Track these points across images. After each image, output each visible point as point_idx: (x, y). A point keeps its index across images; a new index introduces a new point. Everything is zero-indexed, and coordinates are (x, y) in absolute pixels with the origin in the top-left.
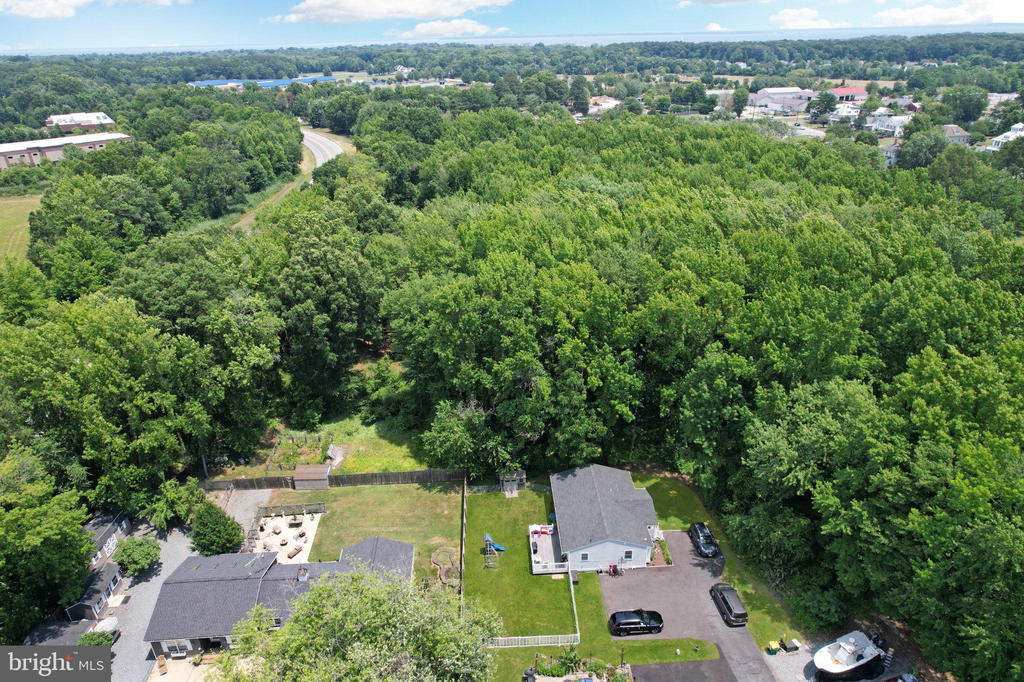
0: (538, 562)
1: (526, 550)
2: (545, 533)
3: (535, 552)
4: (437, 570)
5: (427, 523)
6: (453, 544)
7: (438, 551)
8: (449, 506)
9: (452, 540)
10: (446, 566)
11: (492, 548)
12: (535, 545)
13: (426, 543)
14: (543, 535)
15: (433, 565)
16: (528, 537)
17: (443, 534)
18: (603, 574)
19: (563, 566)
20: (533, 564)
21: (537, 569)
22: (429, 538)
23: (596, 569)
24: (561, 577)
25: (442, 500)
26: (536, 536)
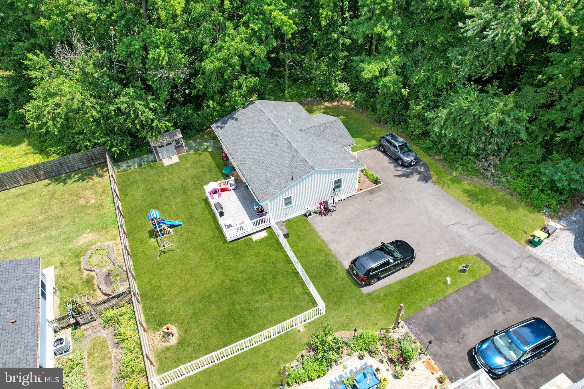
0: (230, 226)
1: (209, 216)
2: (225, 190)
3: (222, 214)
4: (92, 278)
5: (68, 221)
6: (109, 236)
7: (89, 252)
8: (96, 194)
9: (107, 232)
10: (104, 270)
11: (163, 226)
12: (219, 206)
13: (71, 246)
14: (223, 194)
15: (86, 273)
16: (206, 201)
17: (93, 228)
18: (313, 215)
19: (263, 221)
20: (224, 229)
21: (230, 234)
22: (73, 238)
23: (303, 212)
24: (264, 234)
25: (83, 188)
26: (215, 196)
